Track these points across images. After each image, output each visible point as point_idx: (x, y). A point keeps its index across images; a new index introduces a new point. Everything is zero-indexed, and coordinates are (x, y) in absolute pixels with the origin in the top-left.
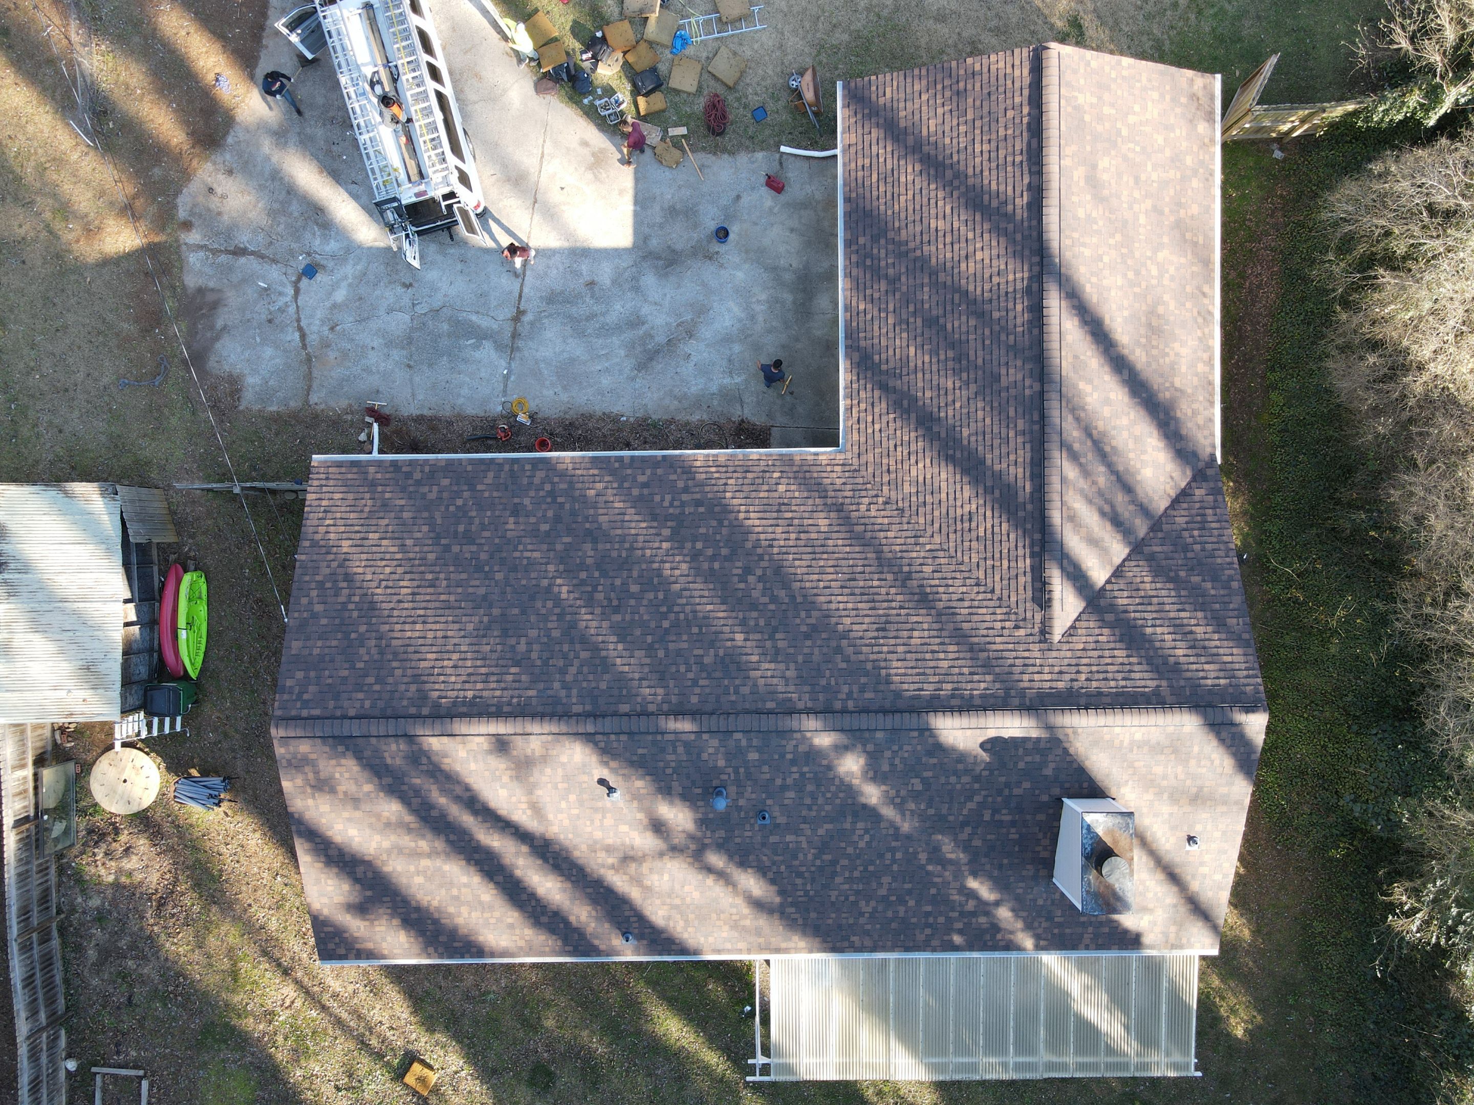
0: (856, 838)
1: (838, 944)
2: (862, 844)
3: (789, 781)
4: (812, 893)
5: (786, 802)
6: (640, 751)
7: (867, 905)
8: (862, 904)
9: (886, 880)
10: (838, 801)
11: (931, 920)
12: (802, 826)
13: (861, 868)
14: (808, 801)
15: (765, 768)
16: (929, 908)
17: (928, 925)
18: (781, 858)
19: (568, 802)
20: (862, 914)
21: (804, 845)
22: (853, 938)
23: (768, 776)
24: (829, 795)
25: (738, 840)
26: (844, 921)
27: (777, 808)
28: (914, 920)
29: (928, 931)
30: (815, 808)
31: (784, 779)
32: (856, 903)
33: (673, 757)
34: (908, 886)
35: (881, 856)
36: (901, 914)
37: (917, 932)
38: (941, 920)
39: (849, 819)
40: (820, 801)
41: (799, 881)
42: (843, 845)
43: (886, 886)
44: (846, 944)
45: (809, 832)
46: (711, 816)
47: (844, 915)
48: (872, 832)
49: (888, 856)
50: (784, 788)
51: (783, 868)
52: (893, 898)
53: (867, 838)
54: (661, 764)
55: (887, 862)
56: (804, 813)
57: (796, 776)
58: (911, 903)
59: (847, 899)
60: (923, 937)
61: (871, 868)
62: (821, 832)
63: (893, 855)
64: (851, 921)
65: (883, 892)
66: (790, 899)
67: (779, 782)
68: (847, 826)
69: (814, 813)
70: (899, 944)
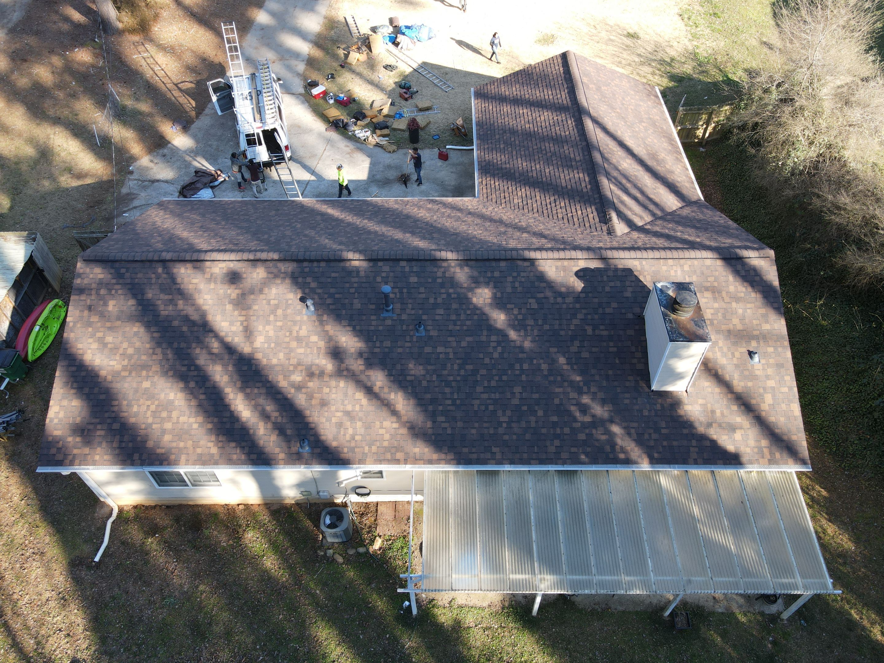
0: (491, 350)
1: (482, 456)
2: (496, 355)
3: (439, 300)
4: (458, 402)
5: (437, 317)
6: (333, 275)
7: (504, 415)
8: (500, 413)
9: (517, 390)
10: (476, 317)
11: (558, 431)
12: (450, 339)
13: (497, 378)
14: (453, 317)
15: (422, 290)
16: (555, 419)
17: (557, 436)
18: (433, 367)
19: (275, 316)
20: (500, 424)
21: (451, 356)
22: (494, 449)
23: (423, 296)
24: (469, 312)
25: (400, 350)
26: (486, 431)
27: (430, 322)
28: (544, 431)
29: (557, 443)
30: (459, 323)
31: (436, 299)
32: (494, 412)
33: (356, 280)
34: (536, 396)
35: (511, 366)
36: (533, 425)
37: (548, 443)
38: (567, 430)
39: (485, 333)
40: (463, 317)
41: (447, 390)
42: (481, 356)
43: (518, 396)
44: (489, 456)
45: (454, 344)
46: (381, 328)
47: (485, 425)
48: (503, 345)
49: (517, 366)
50: (435, 306)
51: (434, 378)
52: (525, 408)
53: (499, 349)
54: (347, 285)
55: (517, 372)
56: (451, 327)
57: (444, 296)
58: (540, 413)
59: (487, 408)
60: (552, 449)
61: (505, 378)
62: (464, 344)
63: (521, 366)
64: (492, 431)
65: (515, 401)
66: (440, 408)
67: (432, 301)
68: (484, 338)
69: (458, 328)
70: (534, 456)
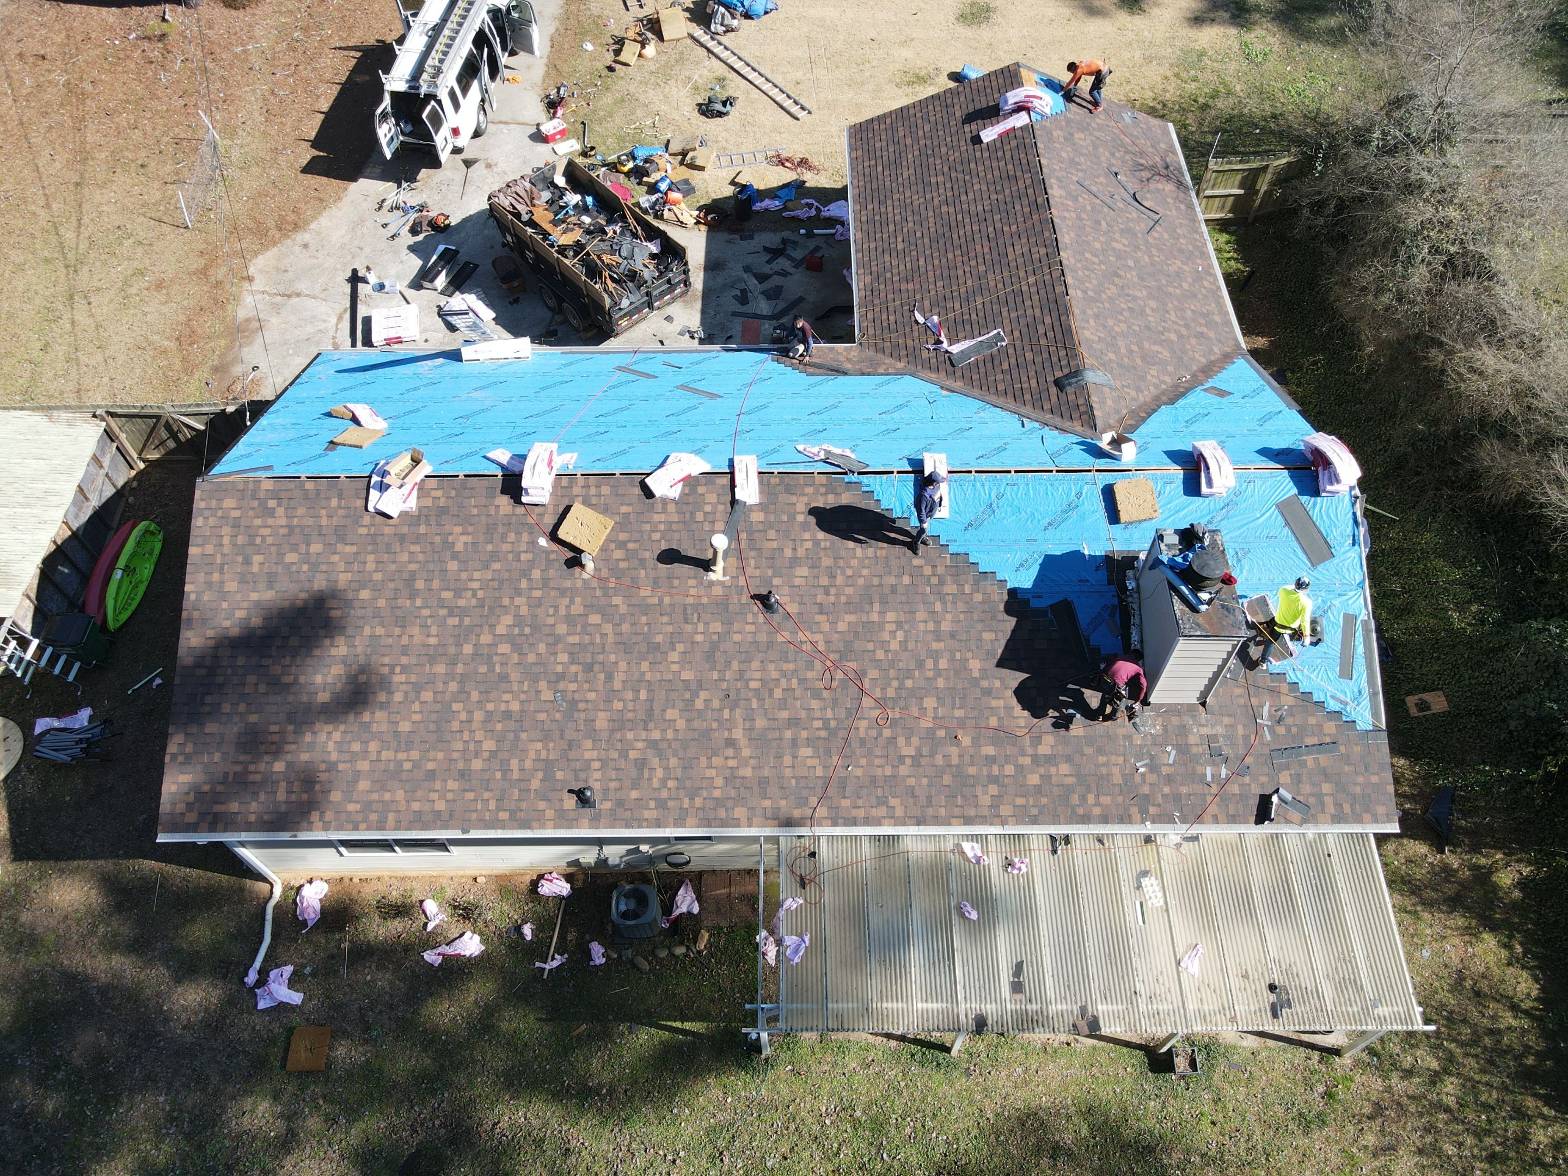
0: (886, 637)
1: (874, 812)
2: (894, 646)
3: (801, 552)
4: (833, 724)
5: (797, 582)
6: (624, 509)
7: (908, 743)
8: (901, 741)
9: (930, 702)
10: (861, 581)
11: (995, 770)
12: (818, 618)
13: (895, 684)
14: (825, 581)
15: (772, 534)
16: (990, 750)
17: (993, 780)
18: (791, 666)
19: (530, 580)
20: (902, 759)
21: (821, 646)
22: (893, 802)
23: (775, 545)
24: (849, 572)
25: (737, 638)
26: (879, 772)
27: (786, 590)
28: (972, 770)
29: (993, 789)
30: (833, 591)
31: (794, 549)
32: (892, 740)
33: (662, 517)
34: (958, 713)
35: (920, 665)
36: (955, 760)
37: (979, 791)
38: (1009, 770)
39: (877, 607)
40: (840, 580)
41: (815, 704)
42: (870, 646)
43: (930, 713)
44: (883, 811)
45: (826, 627)
46: (705, 600)
47: (877, 762)
48: (906, 627)
49: (930, 664)
50: (795, 562)
51: (794, 682)
52: (941, 733)
53: (900, 635)
54: (647, 527)
55: (930, 674)
56: (820, 598)
57: (809, 545)
58: (966, 741)
59: (880, 734)
60: (985, 800)
61: (909, 683)
62: (842, 626)
63: (936, 663)
64: (888, 772)
65: (926, 723)
66: (804, 734)
67: (788, 553)
68: (875, 617)
69: (832, 599)
70: (957, 811)
